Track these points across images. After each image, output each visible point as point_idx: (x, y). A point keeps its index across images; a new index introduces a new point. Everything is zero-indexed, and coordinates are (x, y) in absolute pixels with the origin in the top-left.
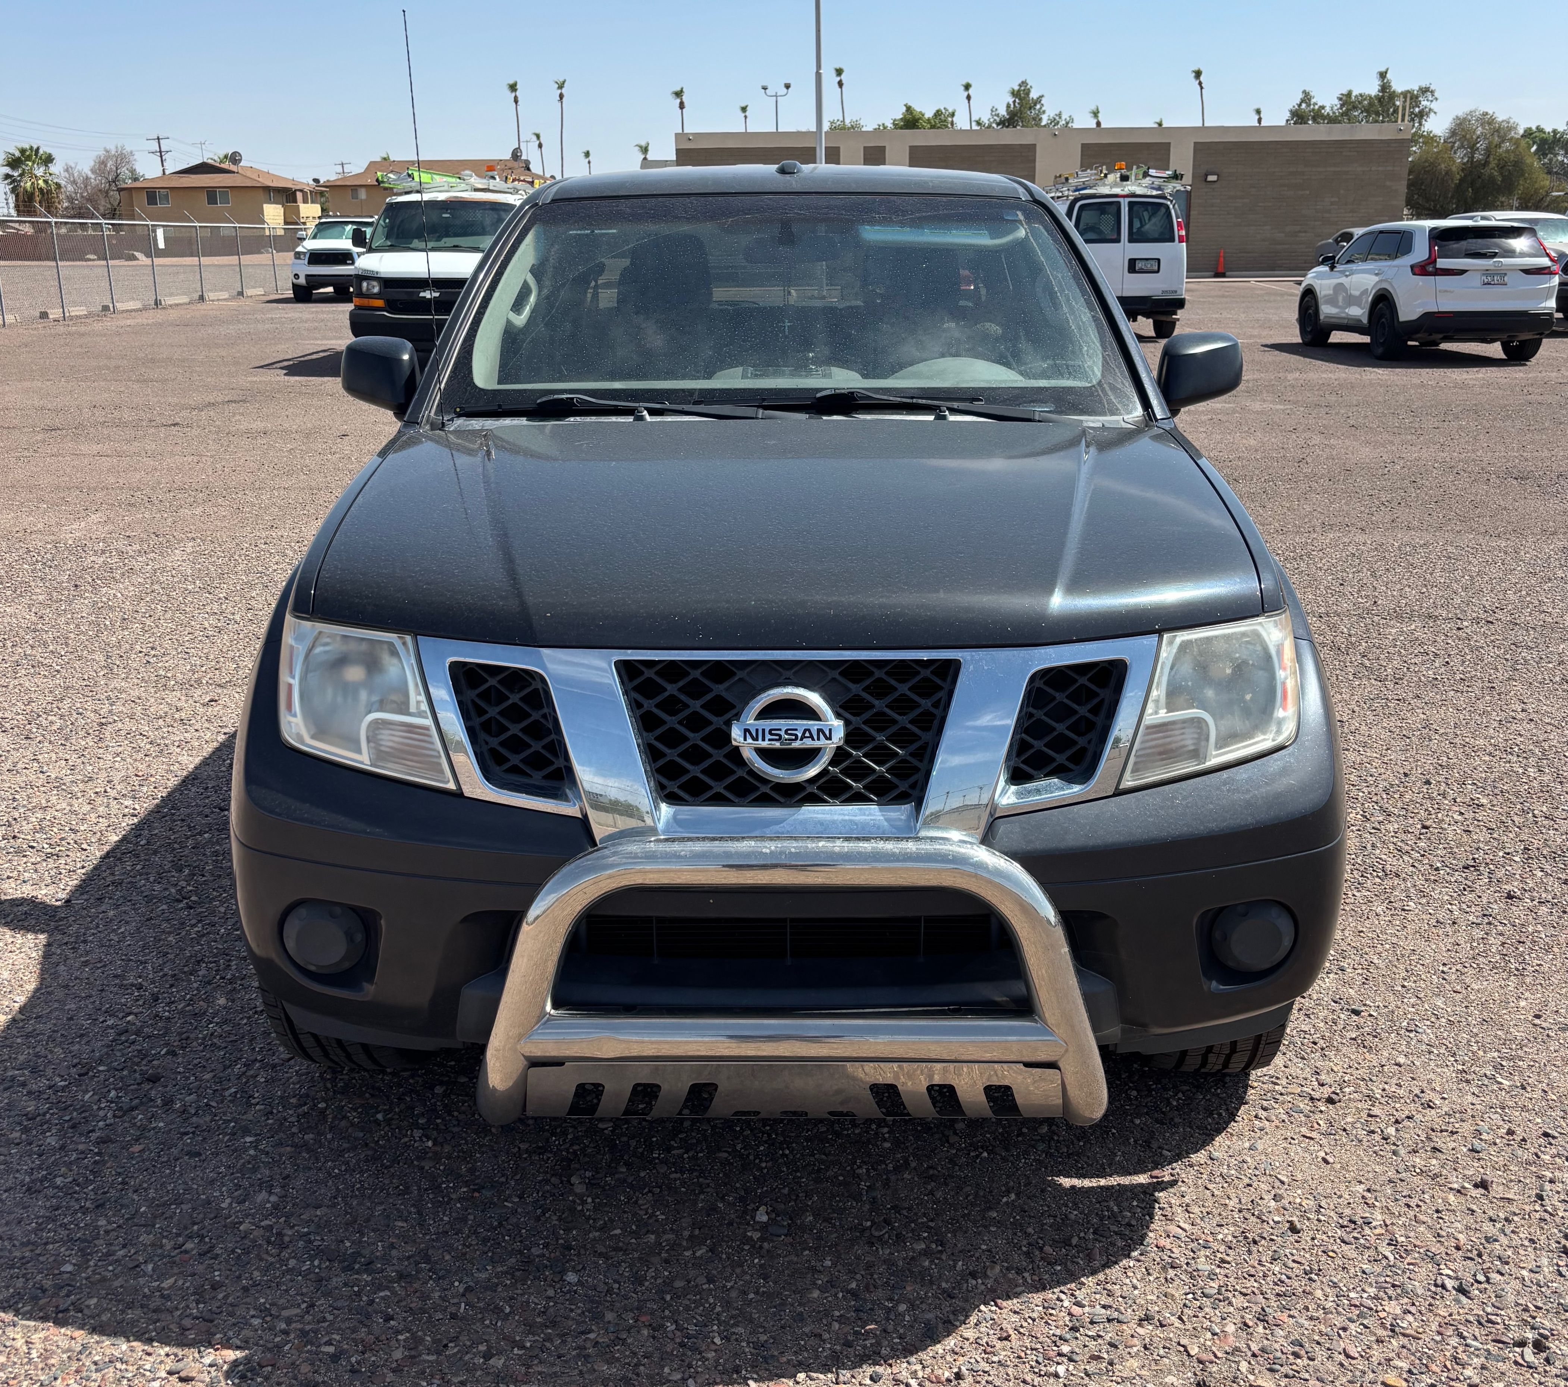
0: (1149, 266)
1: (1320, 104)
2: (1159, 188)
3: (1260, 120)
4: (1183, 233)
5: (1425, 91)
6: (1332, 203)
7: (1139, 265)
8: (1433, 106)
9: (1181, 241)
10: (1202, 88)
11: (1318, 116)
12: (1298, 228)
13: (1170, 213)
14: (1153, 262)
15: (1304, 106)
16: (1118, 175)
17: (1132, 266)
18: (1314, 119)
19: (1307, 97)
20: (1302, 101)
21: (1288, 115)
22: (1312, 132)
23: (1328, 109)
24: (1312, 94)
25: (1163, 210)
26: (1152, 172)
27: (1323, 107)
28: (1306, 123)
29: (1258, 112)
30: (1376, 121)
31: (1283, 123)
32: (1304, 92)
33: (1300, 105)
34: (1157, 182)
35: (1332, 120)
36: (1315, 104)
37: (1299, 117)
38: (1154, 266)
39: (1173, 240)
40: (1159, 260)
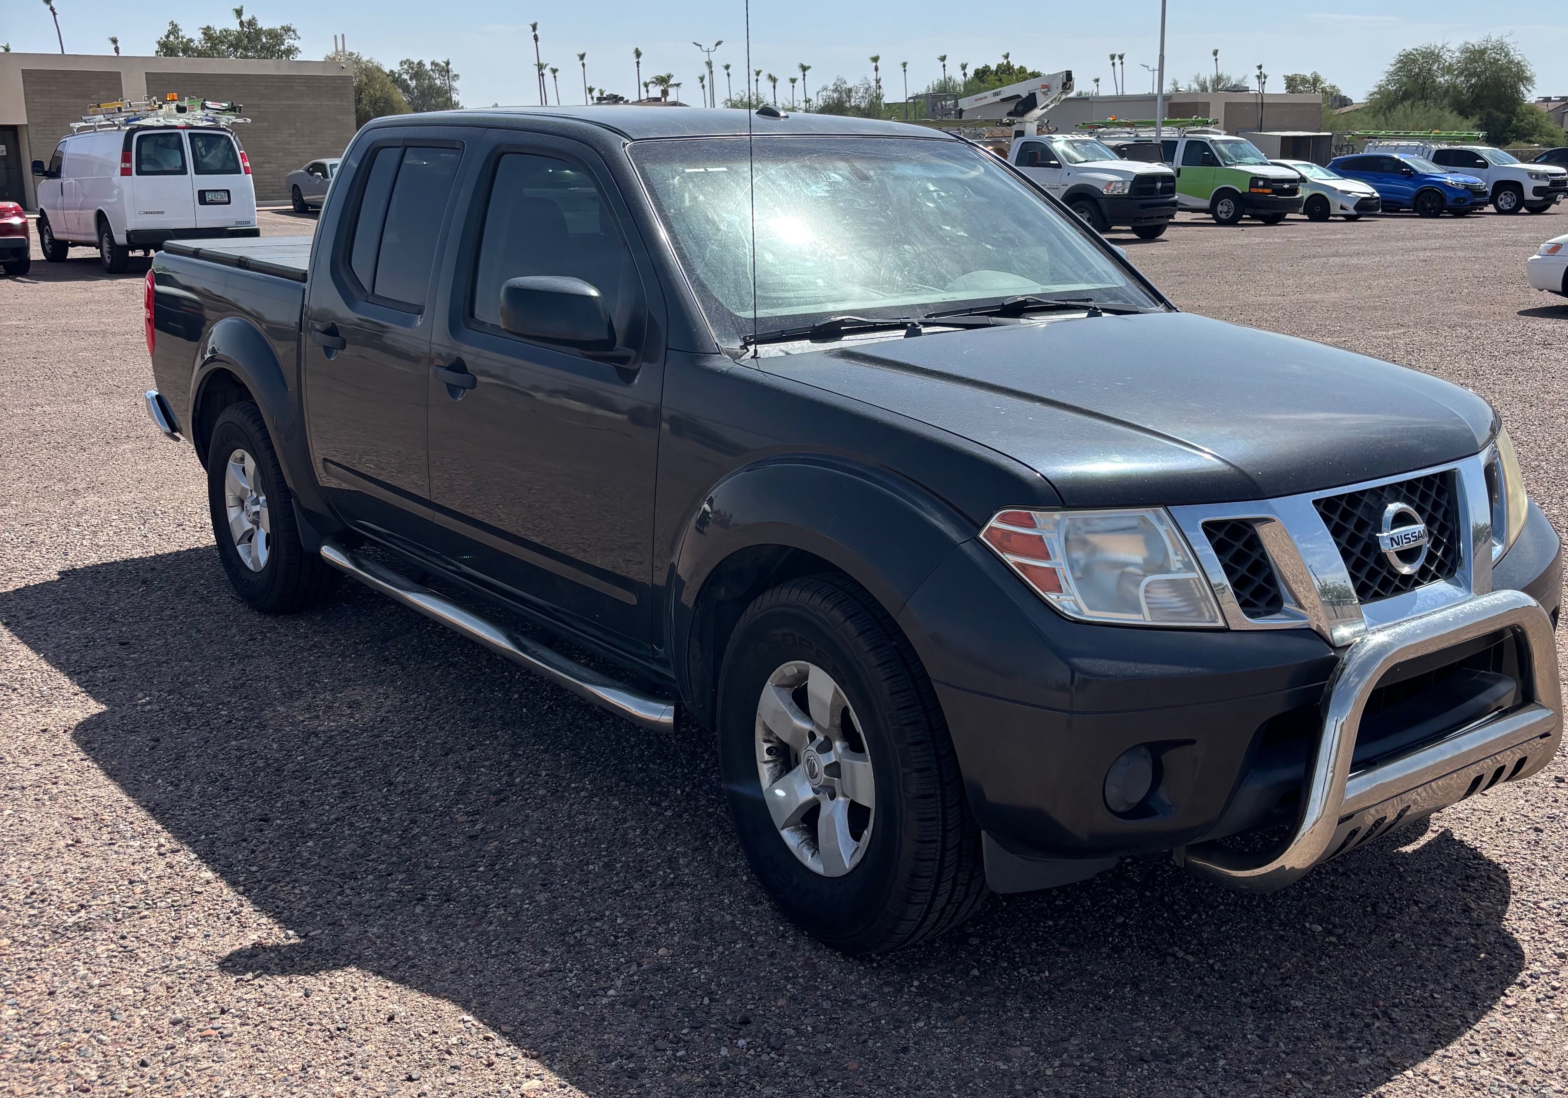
0: (219, 197)
1: (187, 37)
2: (214, 120)
3: (117, 50)
4: (248, 164)
5: (287, 30)
6: (291, 135)
7: (209, 197)
8: (297, 43)
9: (247, 173)
10: (54, 14)
11: (187, 48)
12: (261, 159)
13: (232, 145)
14: (223, 194)
15: (172, 38)
16: (173, 106)
17: (203, 199)
18: (185, 51)
19: (174, 30)
20: (170, 33)
21: (157, 47)
22: (182, 65)
23: (197, 43)
24: (180, 27)
25: (224, 142)
26: (209, 104)
27: (191, 40)
28: (176, 56)
29: (115, 41)
30: (246, 57)
31: (154, 55)
32: (172, 23)
33: (168, 37)
34: (211, 114)
35: (201, 54)
36: (183, 37)
37: (168, 48)
38: (225, 198)
39: (240, 173)
40: (228, 191)
